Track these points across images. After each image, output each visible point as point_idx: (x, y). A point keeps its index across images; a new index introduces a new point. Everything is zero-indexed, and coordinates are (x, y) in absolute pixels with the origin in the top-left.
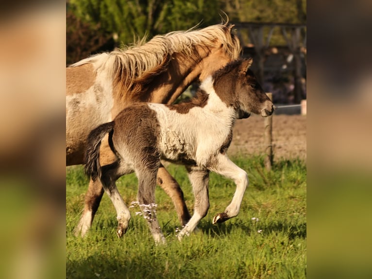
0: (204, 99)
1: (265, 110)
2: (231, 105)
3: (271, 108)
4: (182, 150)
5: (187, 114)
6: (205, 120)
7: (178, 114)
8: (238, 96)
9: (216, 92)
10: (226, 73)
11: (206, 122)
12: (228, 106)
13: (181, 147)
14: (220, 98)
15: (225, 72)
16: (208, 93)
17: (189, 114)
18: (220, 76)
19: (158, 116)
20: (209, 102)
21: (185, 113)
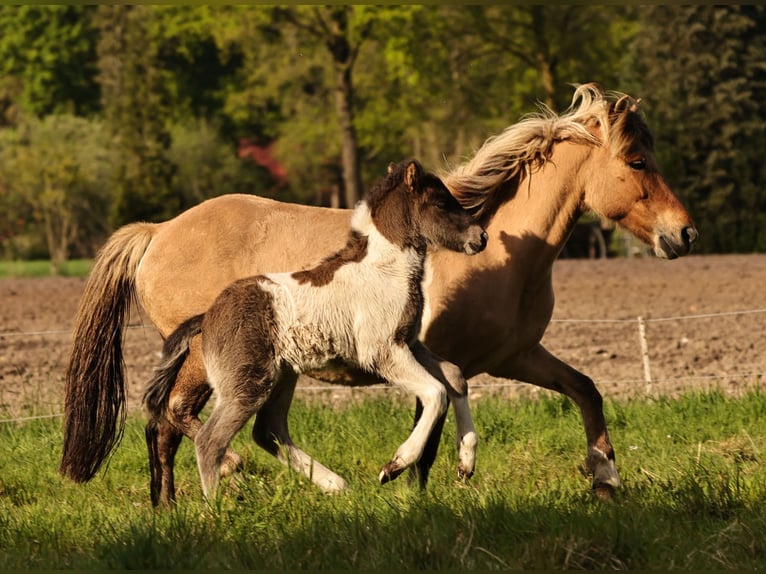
0: (361, 246)
1: (470, 244)
2: (409, 245)
3: (479, 238)
4: (331, 351)
5: (331, 284)
6: (364, 286)
7: (316, 289)
8: (418, 228)
9: (378, 228)
10: (389, 191)
11: (366, 289)
12: (402, 250)
13: (326, 347)
14: (386, 238)
15: (388, 188)
16: (366, 235)
17: (334, 281)
18: (382, 199)
19: (275, 304)
20: (370, 249)
21: (327, 283)
